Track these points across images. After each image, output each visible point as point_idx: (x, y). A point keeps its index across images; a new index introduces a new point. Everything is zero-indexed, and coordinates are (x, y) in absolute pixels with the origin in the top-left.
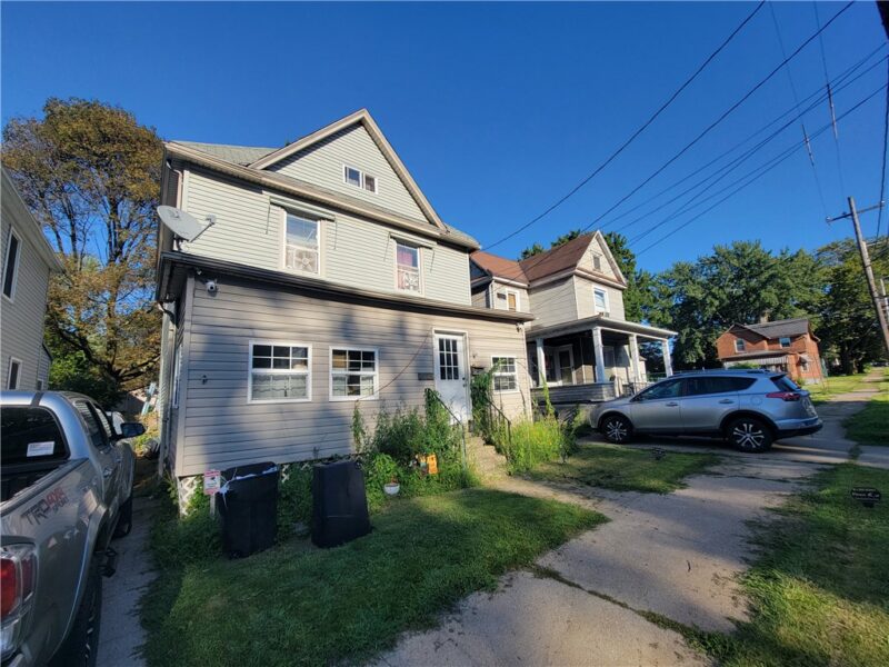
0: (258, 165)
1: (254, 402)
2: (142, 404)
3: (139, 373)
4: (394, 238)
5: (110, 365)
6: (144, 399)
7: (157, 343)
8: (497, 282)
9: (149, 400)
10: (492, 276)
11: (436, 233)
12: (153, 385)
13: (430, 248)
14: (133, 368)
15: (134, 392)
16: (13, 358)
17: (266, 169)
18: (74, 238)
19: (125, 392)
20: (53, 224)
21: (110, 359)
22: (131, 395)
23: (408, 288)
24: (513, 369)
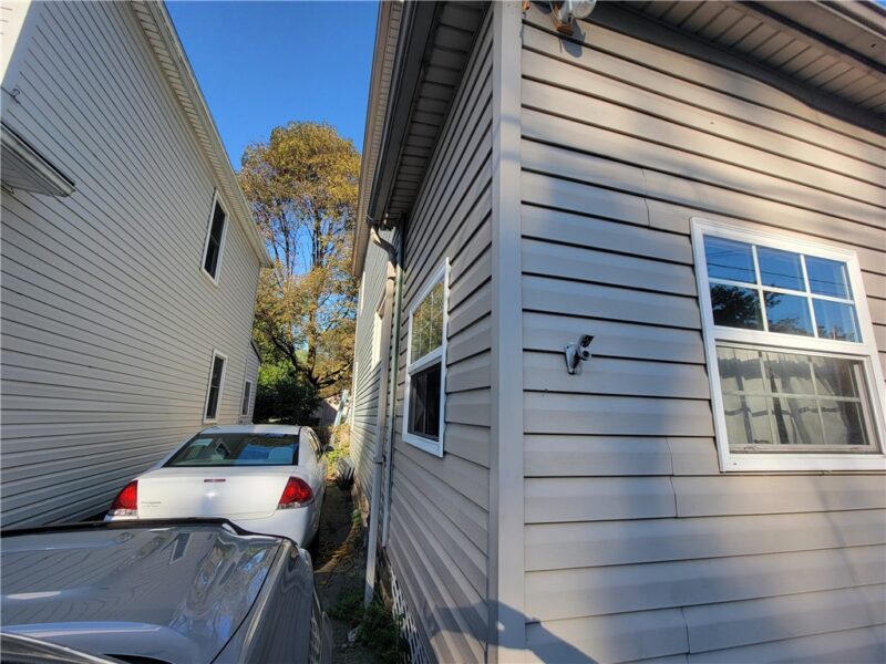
2: (336, 412)
3: (332, 382)
5: (310, 372)
6: (337, 407)
7: (349, 349)
9: (341, 408)
12: (345, 392)
14: (327, 376)
15: (329, 399)
16: (216, 352)
18: (287, 250)
19: (321, 399)
20: (274, 241)
21: (311, 367)
22: (325, 403)
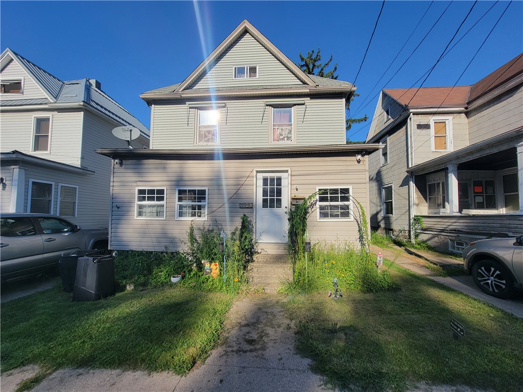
0: (180, 89)
1: (138, 218)
4: (270, 105)
8: (414, 114)
10: (408, 110)
11: (306, 90)
13: (303, 104)
17: (185, 89)
23: (283, 139)
24: (347, 199)
